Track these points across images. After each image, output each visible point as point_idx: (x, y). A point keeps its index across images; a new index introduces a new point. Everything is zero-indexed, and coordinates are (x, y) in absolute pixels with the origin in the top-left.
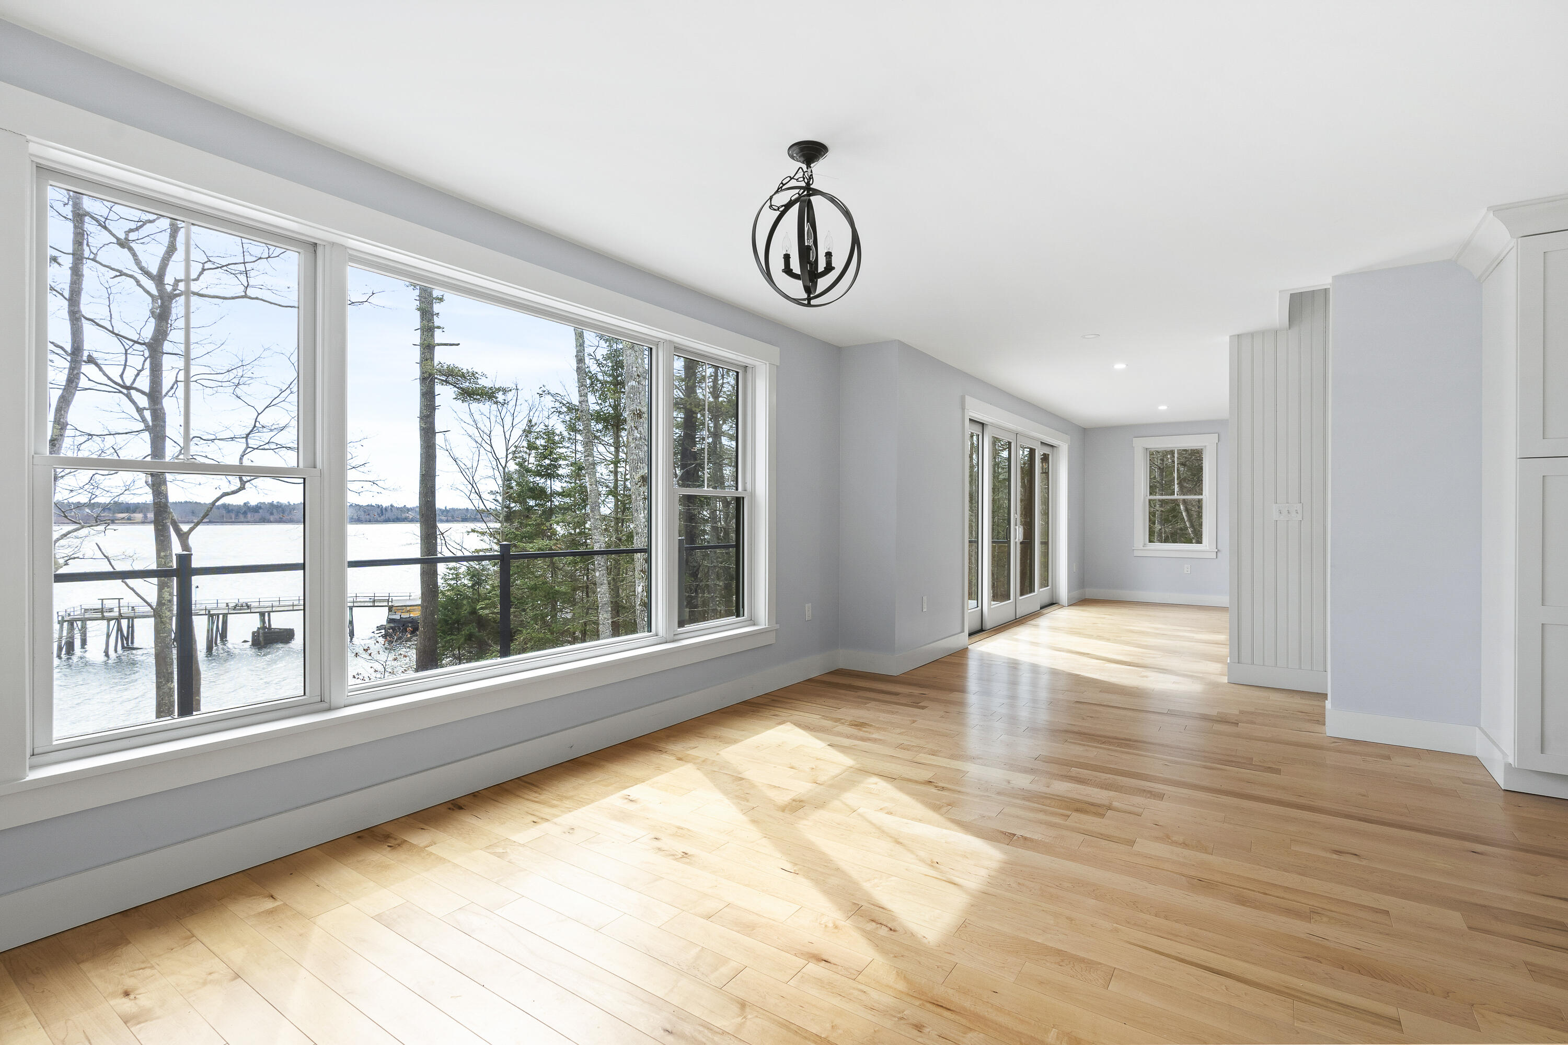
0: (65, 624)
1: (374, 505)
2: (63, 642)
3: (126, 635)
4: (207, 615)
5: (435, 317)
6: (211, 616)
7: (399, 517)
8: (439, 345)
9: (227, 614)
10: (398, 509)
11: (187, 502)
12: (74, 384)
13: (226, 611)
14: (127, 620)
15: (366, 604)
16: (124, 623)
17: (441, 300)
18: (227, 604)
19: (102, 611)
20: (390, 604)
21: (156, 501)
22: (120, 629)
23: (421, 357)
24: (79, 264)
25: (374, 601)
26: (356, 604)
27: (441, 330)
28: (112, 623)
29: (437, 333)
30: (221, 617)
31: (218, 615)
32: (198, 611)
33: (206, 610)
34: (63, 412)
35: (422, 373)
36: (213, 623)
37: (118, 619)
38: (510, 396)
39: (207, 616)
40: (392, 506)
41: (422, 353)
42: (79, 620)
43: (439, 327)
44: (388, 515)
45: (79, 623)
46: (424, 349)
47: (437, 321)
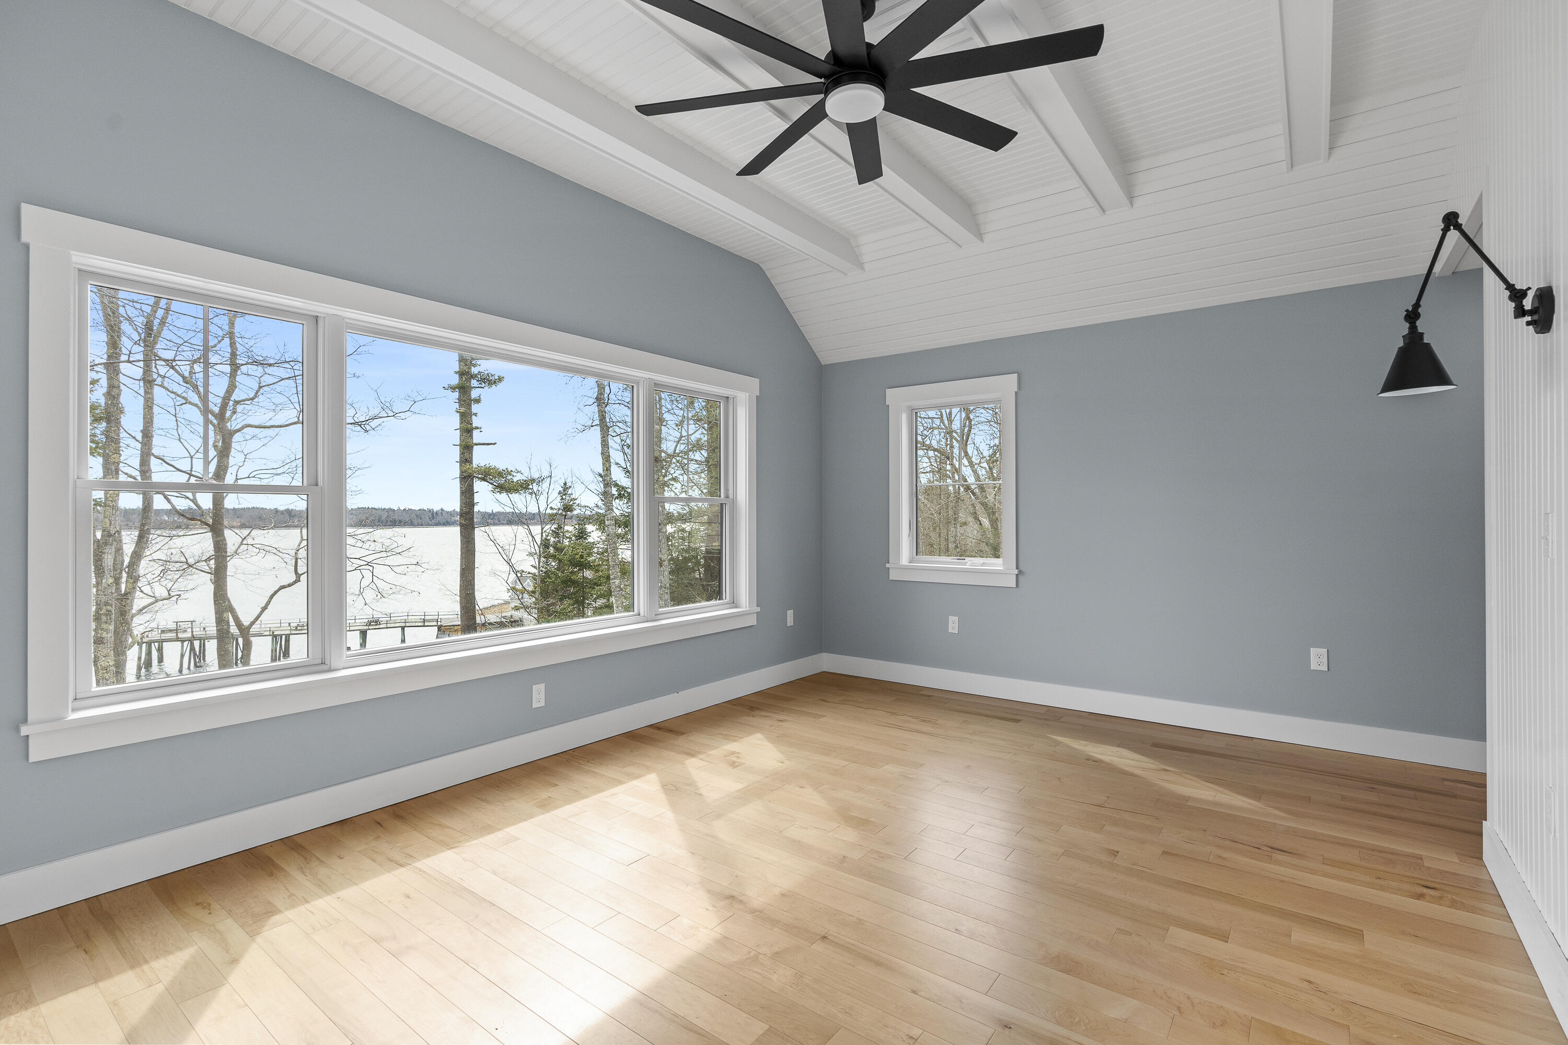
0: (144, 645)
1: (426, 509)
2: (142, 662)
3: (198, 654)
4: (271, 635)
5: (473, 417)
6: (275, 636)
7: (449, 520)
8: (476, 444)
9: (289, 635)
10: (447, 512)
11: (254, 507)
12: (145, 539)
13: (288, 632)
14: (199, 641)
15: (417, 624)
16: (197, 644)
17: (478, 401)
18: (290, 624)
19: (176, 631)
20: (439, 623)
21: (219, 628)
22: (192, 649)
23: (461, 457)
24: (149, 427)
25: (424, 621)
26: (407, 624)
27: (479, 430)
28: (186, 643)
29: (475, 433)
30: (284, 637)
31: (281, 636)
32: (263, 632)
33: (270, 631)
34: (135, 566)
35: (462, 472)
36: (277, 643)
37: (191, 640)
38: (545, 485)
39: (271, 637)
40: (442, 510)
41: (462, 454)
42: (157, 642)
43: (477, 428)
44: (439, 519)
45: (157, 644)
46: (463, 450)
47: (476, 422)
